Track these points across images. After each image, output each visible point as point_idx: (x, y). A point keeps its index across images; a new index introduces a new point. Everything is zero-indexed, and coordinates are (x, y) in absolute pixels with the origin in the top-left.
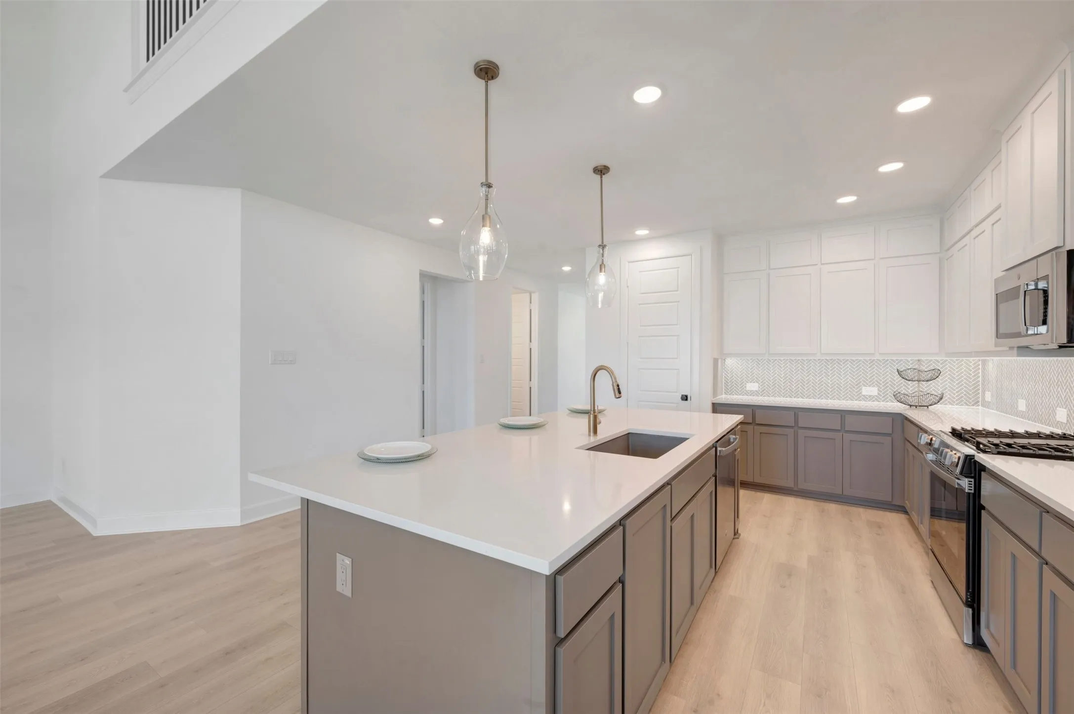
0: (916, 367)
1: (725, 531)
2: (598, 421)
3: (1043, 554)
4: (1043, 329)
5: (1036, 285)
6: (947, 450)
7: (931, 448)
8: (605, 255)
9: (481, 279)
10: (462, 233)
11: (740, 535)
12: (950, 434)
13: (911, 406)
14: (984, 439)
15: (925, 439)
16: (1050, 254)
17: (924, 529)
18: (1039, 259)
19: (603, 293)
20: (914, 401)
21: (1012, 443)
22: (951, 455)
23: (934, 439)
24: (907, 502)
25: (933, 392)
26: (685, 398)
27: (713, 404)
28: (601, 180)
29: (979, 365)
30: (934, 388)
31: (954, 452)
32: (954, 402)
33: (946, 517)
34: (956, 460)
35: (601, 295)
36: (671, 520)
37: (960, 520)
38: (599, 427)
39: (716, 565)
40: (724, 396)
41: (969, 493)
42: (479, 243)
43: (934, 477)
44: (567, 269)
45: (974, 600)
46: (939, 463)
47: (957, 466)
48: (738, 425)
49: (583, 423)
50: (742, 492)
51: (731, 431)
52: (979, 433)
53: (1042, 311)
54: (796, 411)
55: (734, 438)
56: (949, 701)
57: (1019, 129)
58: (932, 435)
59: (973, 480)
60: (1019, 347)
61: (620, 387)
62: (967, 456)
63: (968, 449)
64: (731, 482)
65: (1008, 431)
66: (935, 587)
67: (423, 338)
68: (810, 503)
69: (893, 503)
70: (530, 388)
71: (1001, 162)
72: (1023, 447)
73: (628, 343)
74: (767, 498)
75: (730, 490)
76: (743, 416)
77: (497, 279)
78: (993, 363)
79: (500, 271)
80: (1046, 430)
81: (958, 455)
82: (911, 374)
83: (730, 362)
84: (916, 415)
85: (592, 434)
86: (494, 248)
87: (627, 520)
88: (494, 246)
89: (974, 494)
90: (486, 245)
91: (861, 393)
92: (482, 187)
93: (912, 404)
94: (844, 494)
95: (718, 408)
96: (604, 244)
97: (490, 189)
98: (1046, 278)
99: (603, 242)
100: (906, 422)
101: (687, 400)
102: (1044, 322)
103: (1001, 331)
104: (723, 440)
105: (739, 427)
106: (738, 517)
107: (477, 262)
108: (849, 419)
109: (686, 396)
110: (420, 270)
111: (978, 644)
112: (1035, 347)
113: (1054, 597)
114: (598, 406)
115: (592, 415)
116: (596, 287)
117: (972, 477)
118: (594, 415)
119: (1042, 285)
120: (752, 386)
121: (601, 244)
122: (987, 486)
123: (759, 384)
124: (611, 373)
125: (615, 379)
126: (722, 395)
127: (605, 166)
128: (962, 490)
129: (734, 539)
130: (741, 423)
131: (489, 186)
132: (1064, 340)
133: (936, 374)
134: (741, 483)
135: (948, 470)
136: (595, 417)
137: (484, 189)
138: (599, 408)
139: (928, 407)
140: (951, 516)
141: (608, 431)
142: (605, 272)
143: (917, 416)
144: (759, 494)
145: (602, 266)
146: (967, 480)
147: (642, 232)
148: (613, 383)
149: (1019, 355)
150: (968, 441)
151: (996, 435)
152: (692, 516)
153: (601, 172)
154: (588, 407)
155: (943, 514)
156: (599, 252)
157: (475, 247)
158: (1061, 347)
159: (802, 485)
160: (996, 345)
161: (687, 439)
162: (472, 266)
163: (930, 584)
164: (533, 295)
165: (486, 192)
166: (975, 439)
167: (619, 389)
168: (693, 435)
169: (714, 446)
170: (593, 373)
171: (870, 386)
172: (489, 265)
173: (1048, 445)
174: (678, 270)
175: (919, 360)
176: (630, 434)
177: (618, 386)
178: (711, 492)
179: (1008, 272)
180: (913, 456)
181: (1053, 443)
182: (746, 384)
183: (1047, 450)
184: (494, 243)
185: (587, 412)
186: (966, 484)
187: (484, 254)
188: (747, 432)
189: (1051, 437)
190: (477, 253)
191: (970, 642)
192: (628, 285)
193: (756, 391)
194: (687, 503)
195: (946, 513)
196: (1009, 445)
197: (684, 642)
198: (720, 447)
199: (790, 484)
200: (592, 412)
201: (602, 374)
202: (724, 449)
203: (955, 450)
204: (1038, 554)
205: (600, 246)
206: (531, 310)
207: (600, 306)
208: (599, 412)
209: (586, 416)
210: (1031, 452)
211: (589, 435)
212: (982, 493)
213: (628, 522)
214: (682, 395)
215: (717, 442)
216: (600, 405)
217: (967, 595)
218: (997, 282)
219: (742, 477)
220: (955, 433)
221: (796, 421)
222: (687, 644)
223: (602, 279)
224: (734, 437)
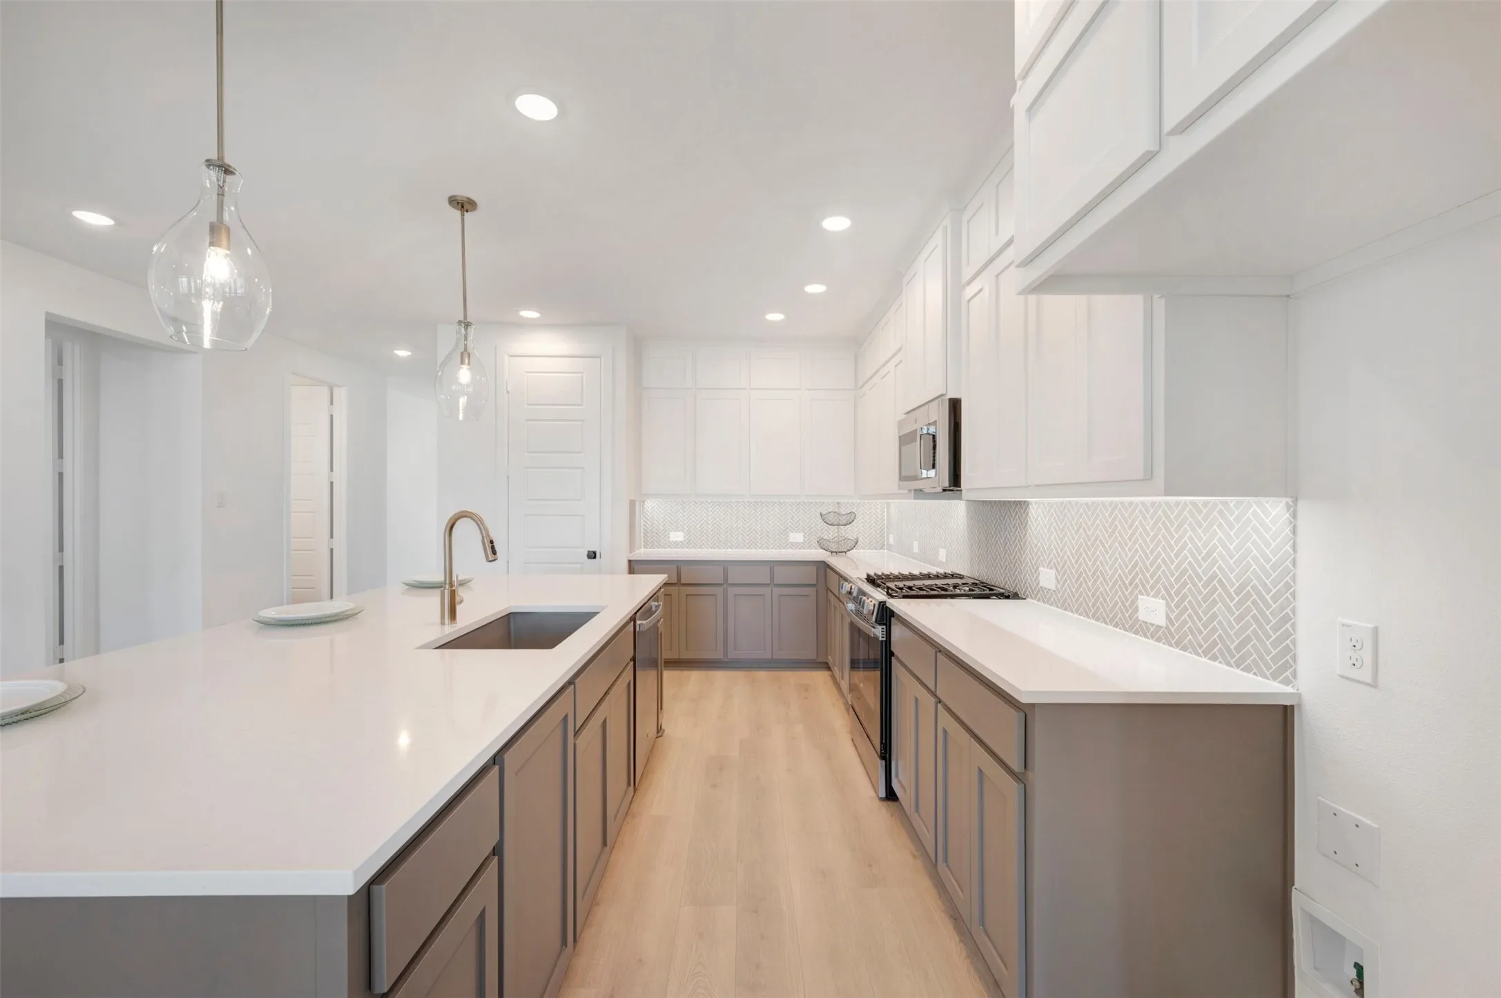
0: (836, 510)
1: (646, 729)
2: (458, 599)
3: (938, 693)
4: (932, 473)
5: (928, 429)
6: (864, 598)
7: (852, 597)
8: (470, 338)
9: (207, 344)
10: (155, 249)
11: (664, 731)
12: (866, 580)
13: (832, 552)
14: (891, 583)
15: (847, 586)
16: (936, 401)
17: (845, 685)
18: (930, 404)
19: (466, 397)
20: (834, 547)
21: (912, 585)
22: (868, 603)
23: (853, 587)
24: (830, 657)
25: (850, 537)
26: (592, 555)
27: (630, 561)
28: (463, 220)
29: (884, 508)
30: (850, 532)
31: (870, 599)
32: (866, 546)
33: (863, 668)
34: (872, 608)
35: (463, 401)
36: (575, 735)
37: (875, 668)
38: (459, 608)
39: (633, 780)
40: (642, 550)
41: (882, 641)
42: (201, 272)
43: (853, 626)
44: (403, 353)
45: (886, 753)
46: (859, 613)
47: (873, 614)
48: (661, 588)
49: (432, 603)
50: (668, 675)
51: (654, 596)
52: (889, 578)
53: (932, 455)
54: (725, 565)
55: (656, 606)
56: (870, 865)
57: (914, 276)
58: (852, 583)
59: (884, 627)
60: (915, 490)
61: (495, 544)
62: (880, 603)
63: (879, 595)
64: (653, 664)
65: (908, 573)
66: (855, 745)
67: (61, 456)
68: (739, 675)
69: (818, 661)
70: (332, 550)
71: (902, 304)
72: (921, 589)
73: (508, 477)
74: (695, 677)
75: (652, 674)
76: (667, 575)
77: (246, 350)
78: (895, 503)
79: (255, 336)
80: (934, 570)
81: (874, 602)
82: (831, 518)
83: (650, 504)
84: (835, 561)
85: (447, 620)
86: (239, 291)
87: (506, 752)
88: (239, 285)
89: (886, 641)
90: (217, 281)
91: (788, 540)
92: (208, 167)
93: (833, 550)
94: (774, 657)
95: (634, 567)
96: (468, 320)
97: (229, 178)
98: (934, 423)
99: (465, 317)
100: (829, 571)
101: (595, 557)
102: (934, 467)
103: (903, 474)
104: (644, 610)
105: (662, 590)
106: (661, 709)
107: (198, 315)
108: (778, 570)
109: (595, 553)
110: (47, 314)
111: (891, 796)
112: (927, 490)
113: (945, 732)
114: (457, 577)
115: (446, 591)
116: (454, 387)
117: (884, 624)
118: (451, 591)
119: (932, 430)
120: (677, 536)
121: (462, 319)
122: (897, 630)
123: (685, 533)
124: (479, 522)
125: (487, 530)
126: (641, 548)
127: (469, 199)
128: (876, 638)
129: (657, 737)
130: (666, 584)
131: (227, 171)
132: (946, 484)
133: (850, 519)
134: (665, 662)
135: (864, 618)
136: (453, 594)
137: (213, 174)
138: (460, 578)
139: (846, 552)
140: (868, 665)
141: (474, 612)
142: (469, 364)
143: (837, 562)
144: (686, 673)
145: (465, 356)
146: (880, 627)
147: (529, 314)
148: (483, 538)
149: (915, 498)
150: (879, 586)
151: (900, 578)
152: (605, 722)
153: (463, 207)
154: (439, 577)
155: (861, 665)
156: (458, 332)
157: (189, 282)
158: (944, 490)
159: (732, 655)
160: (899, 488)
161: (595, 614)
162: (184, 317)
163: (850, 742)
164: (336, 391)
165: (218, 180)
166: (885, 584)
167: (493, 548)
168: (603, 608)
169: (633, 619)
170: (448, 522)
171: (796, 532)
172: (225, 321)
173: (936, 585)
174: (582, 377)
175: (838, 503)
176: (511, 615)
177: (492, 542)
178: (629, 684)
179: (908, 415)
180: (835, 607)
181: (939, 582)
182: (669, 533)
183: (935, 590)
184: (240, 282)
185: (439, 585)
186: (879, 632)
187: (215, 298)
188: (671, 595)
189: (937, 577)
190: (199, 294)
191: (884, 796)
192: (509, 390)
193: (681, 542)
194: (596, 706)
195: (864, 663)
196: (910, 588)
197: (594, 902)
198: (640, 620)
199: (718, 655)
200: (447, 586)
201: (463, 527)
202: (644, 622)
203: (871, 597)
204: (934, 694)
205: (460, 322)
206: (332, 416)
207: (461, 417)
208: (460, 585)
209: (438, 591)
210: (924, 593)
211: (443, 623)
212: (892, 639)
213: (507, 756)
214: (589, 552)
215: (636, 613)
216: (459, 573)
217: (881, 747)
218: (901, 424)
219: (667, 655)
220: (871, 580)
221: (726, 578)
222: (598, 904)
223: (464, 375)
224: (656, 604)
